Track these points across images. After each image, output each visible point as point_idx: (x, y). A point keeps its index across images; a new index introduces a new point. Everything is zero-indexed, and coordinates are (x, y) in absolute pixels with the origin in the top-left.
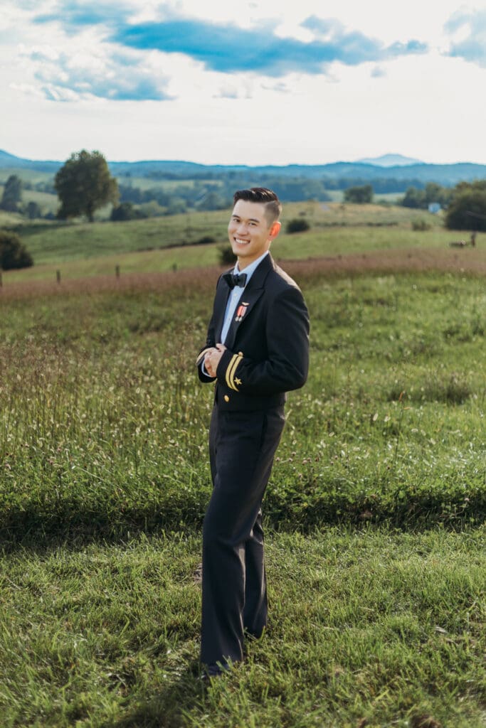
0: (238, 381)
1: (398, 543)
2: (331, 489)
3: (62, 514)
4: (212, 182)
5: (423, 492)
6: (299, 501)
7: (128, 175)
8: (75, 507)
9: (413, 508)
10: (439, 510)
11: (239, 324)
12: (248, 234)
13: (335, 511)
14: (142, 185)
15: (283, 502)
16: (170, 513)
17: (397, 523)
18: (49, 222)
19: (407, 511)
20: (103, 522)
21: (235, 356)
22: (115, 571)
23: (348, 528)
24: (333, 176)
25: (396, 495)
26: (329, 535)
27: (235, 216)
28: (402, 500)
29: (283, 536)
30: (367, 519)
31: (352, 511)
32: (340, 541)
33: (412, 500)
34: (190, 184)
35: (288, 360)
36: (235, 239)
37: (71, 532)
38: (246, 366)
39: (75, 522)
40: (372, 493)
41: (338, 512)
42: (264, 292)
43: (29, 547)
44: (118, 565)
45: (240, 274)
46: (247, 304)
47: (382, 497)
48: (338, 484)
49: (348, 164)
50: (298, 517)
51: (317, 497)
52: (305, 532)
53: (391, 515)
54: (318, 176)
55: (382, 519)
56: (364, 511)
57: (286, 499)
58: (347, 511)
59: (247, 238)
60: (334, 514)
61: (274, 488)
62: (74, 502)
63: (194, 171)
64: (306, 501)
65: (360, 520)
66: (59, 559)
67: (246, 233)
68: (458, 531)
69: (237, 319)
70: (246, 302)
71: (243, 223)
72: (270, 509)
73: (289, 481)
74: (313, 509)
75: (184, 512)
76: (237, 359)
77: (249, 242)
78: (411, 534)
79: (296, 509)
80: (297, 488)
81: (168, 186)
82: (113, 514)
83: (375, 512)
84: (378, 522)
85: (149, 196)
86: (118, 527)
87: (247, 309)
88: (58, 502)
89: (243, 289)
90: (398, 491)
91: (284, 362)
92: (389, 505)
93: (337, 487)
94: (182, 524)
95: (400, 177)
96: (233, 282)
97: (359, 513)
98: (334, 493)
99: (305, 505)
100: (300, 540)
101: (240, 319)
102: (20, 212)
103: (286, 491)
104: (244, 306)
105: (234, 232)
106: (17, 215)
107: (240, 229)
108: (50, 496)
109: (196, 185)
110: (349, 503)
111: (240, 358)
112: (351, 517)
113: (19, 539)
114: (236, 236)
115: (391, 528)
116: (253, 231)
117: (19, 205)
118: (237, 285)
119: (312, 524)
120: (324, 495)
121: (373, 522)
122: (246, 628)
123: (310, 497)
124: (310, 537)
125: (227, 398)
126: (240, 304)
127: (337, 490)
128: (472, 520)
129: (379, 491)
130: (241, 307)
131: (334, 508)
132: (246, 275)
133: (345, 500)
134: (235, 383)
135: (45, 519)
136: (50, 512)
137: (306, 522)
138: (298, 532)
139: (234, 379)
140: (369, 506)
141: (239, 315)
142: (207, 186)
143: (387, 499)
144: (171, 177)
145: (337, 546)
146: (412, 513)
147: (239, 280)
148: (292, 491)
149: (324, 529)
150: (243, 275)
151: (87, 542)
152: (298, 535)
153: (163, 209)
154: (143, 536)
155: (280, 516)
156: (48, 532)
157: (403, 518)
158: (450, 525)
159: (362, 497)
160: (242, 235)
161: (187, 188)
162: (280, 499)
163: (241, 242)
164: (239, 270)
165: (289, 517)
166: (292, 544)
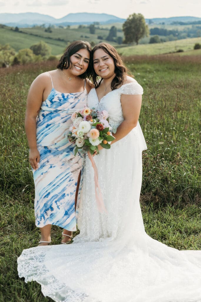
7: (163, 24)
14: (170, 28)
34: (190, 27)
63: (193, 20)
81: (180, 28)
102: (115, 41)
106: (114, 43)
109: (193, 27)
117: (114, 38)
142: (198, 27)
144: (182, 24)
153: (176, 38)
161: (188, 29)
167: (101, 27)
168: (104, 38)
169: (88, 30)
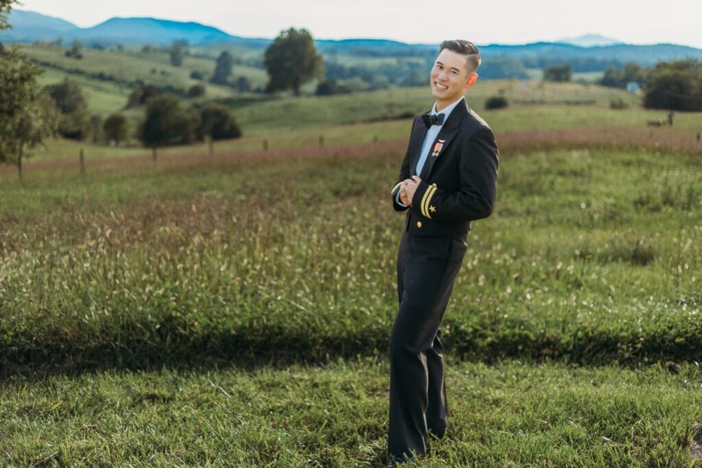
0: (433, 209)
1: (575, 375)
2: (514, 327)
3: (269, 338)
4: (414, 60)
5: (601, 333)
6: (484, 336)
7: (333, 51)
8: (281, 333)
9: (590, 346)
10: (615, 350)
11: (435, 159)
12: (448, 80)
13: (517, 346)
14: (346, 61)
15: (469, 336)
16: (365, 342)
17: (574, 360)
18: (257, 96)
19: (585, 349)
20: (306, 347)
21: (430, 187)
22: (316, 385)
23: (528, 362)
24: (533, 55)
25: (575, 336)
26: (510, 366)
27: (438, 63)
28: (580, 339)
29: (467, 365)
30: (546, 355)
31: (533, 347)
32: (521, 371)
33: (590, 340)
34: (392, 61)
35: (479, 192)
36: (436, 83)
37: (276, 355)
38: (441, 195)
39: (281, 346)
40: (552, 332)
41: (520, 347)
42: (460, 131)
43: (239, 366)
44: (317, 380)
45: (437, 114)
46: (444, 141)
47: (562, 335)
48: (522, 323)
49: (548, 44)
50: (482, 349)
51: (501, 333)
52: (489, 363)
53: (570, 352)
54: (518, 55)
55: (560, 355)
56: (544, 348)
57: (472, 333)
58: (529, 347)
59: (446, 84)
60: (517, 350)
61: (461, 324)
62: (280, 328)
63: (397, 49)
64: (490, 336)
65: (540, 355)
66: (266, 375)
67: (446, 80)
68: (632, 369)
69: (434, 154)
70: (442, 139)
71: (445, 70)
72: (457, 342)
73: (475, 319)
74: (498, 344)
75: (379, 342)
76: (432, 189)
77: (447, 87)
78: (587, 369)
79: (480, 343)
80: (484, 326)
81: (372, 63)
82: (314, 340)
83: (554, 349)
84: (557, 358)
85: (353, 72)
86: (318, 352)
87: (444, 146)
88: (265, 327)
89: (440, 127)
90: (577, 331)
91: (475, 192)
92: (568, 343)
93: (520, 326)
94: (376, 351)
95: (599, 57)
96: (431, 121)
97: (539, 349)
98: (517, 331)
99: (489, 339)
100: (483, 369)
101: (437, 154)
102: (230, 85)
103: (472, 327)
104: (440, 142)
105: (436, 76)
106: (227, 88)
107: (442, 75)
108: (258, 322)
109: (399, 62)
110: (531, 341)
111: (435, 189)
112: (532, 352)
113: (230, 358)
114: (437, 80)
115: (568, 363)
116: (453, 78)
117: (230, 79)
118: (435, 124)
119: (495, 357)
120: (508, 332)
121: (553, 357)
122: (430, 430)
123: (494, 333)
124: (493, 367)
125: (419, 224)
126: (436, 141)
127: (520, 328)
128: (646, 359)
129: (560, 331)
130: (438, 144)
131: (516, 344)
132: (443, 115)
133: (527, 337)
134: (429, 211)
135: (253, 341)
136: (258, 335)
137: (490, 354)
138: (482, 362)
139: (429, 206)
140: (549, 343)
141: (435, 150)
142: (412, 65)
143: (566, 339)
144: (374, 54)
145: (517, 375)
146: (589, 351)
147: (437, 120)
148: (478, 327)
149: (505, 361)
150: (440, 115)
151: (290, 363)
152: (481, 365)
153: (365, 85)
154: (341, 360)
155: (466, 349)
156: (256, 353)
157: (581, 356)
158: (624, 363)
159: (543, 335)
160: (443, 81)
161: (389, 66)
162: (466, 333)
163: (441, 86)
164: (437, 111)
165: (474, 350)
166: (476, 372)
167: (193, 51)
168: (206, 77)
169: (167, 57)
